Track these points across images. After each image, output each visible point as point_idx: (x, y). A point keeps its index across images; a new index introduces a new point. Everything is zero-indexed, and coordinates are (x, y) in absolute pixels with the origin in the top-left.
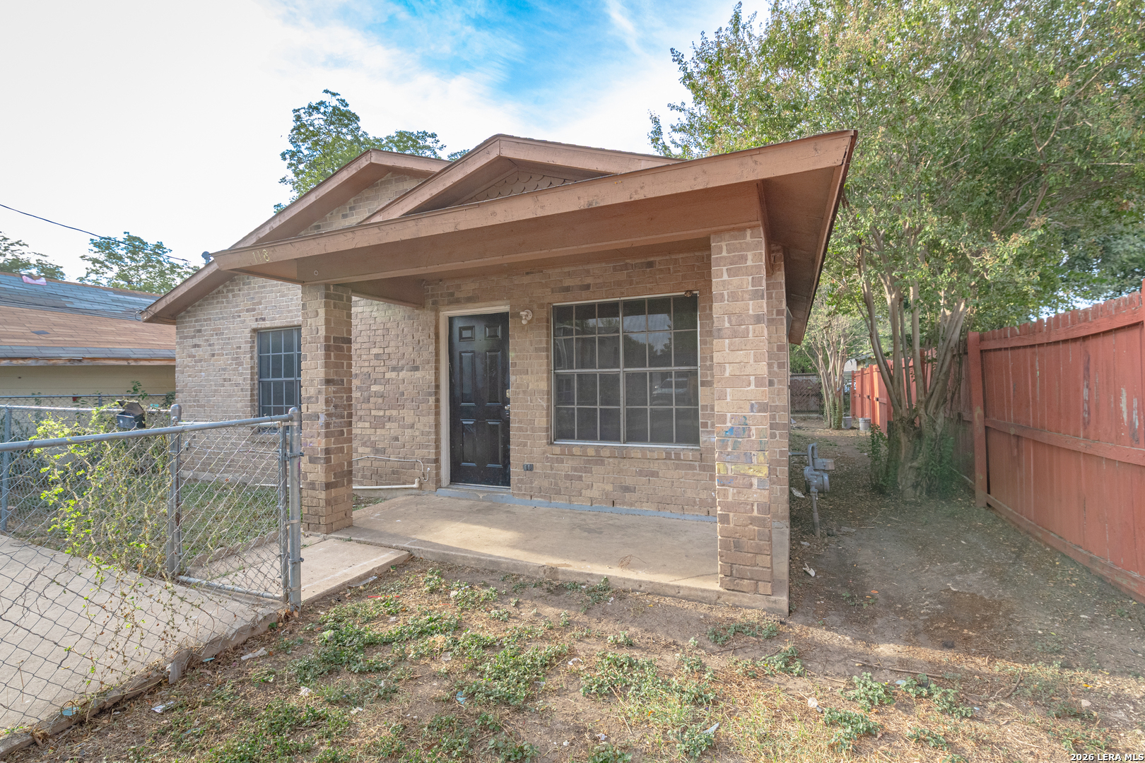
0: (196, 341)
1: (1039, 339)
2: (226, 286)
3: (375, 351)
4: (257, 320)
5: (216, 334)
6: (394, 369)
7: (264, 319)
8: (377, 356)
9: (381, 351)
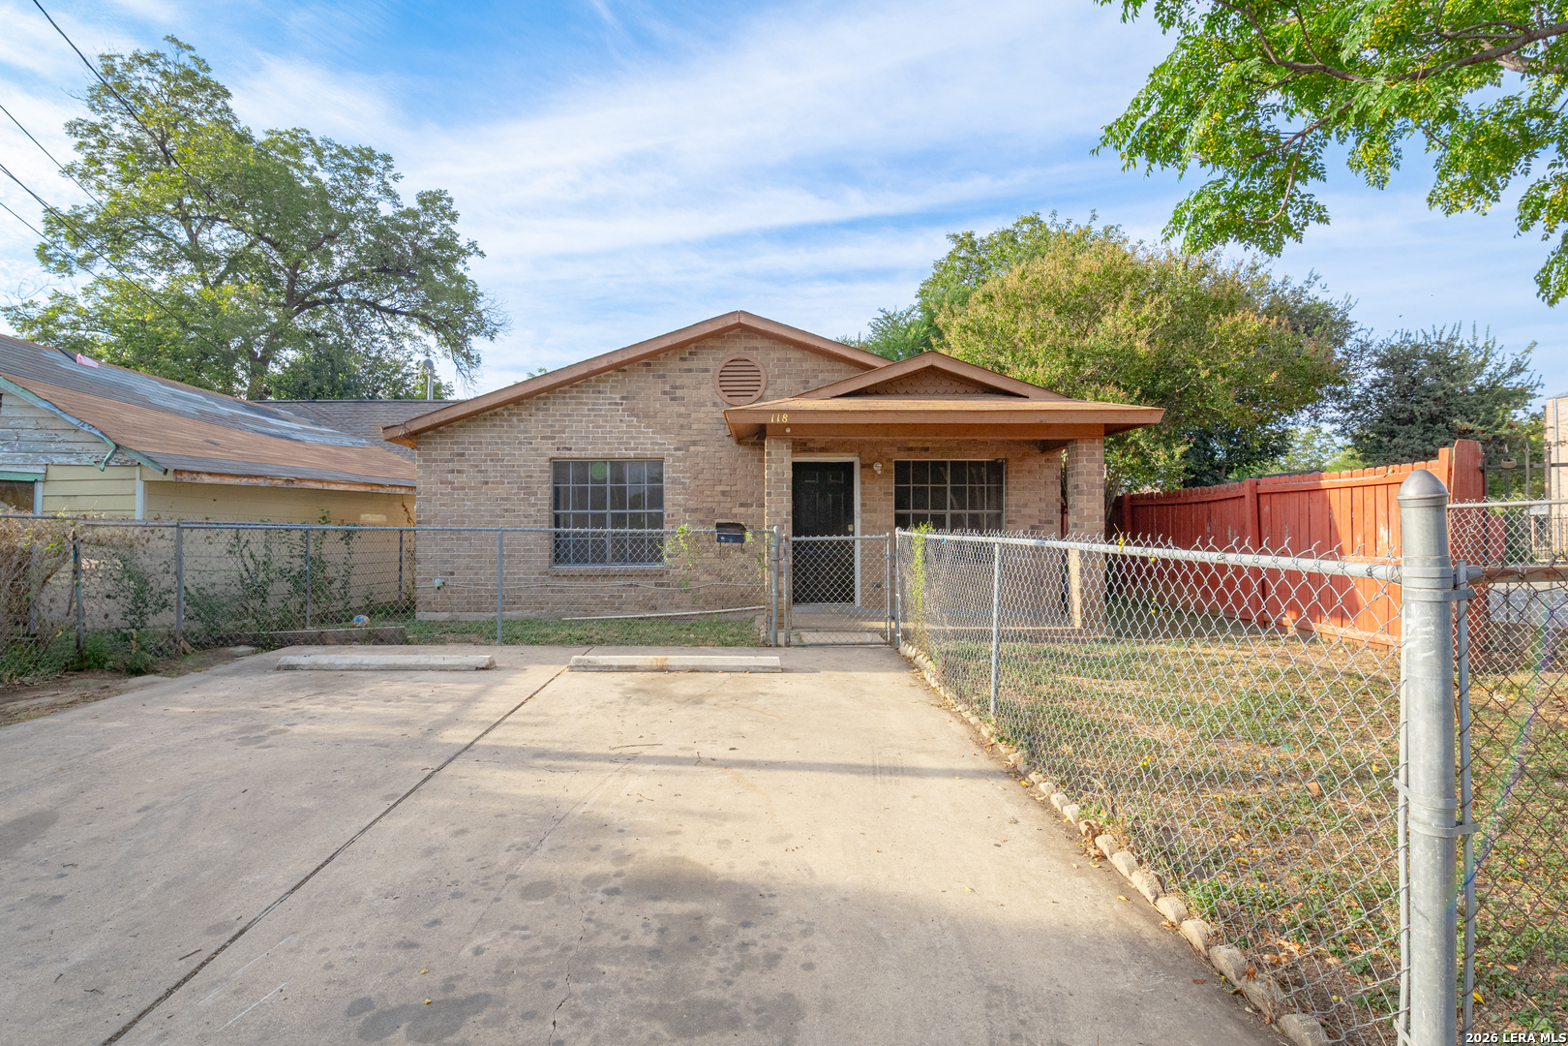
0: (456, 466)
1: (1180, 501)
2: (507, 409)
3: (719, 488)
4: (558, 449)
5: (492, 460)
6: (742, 505)
7: (570, 449)
8: (724, 493)
9: (728, 488)
